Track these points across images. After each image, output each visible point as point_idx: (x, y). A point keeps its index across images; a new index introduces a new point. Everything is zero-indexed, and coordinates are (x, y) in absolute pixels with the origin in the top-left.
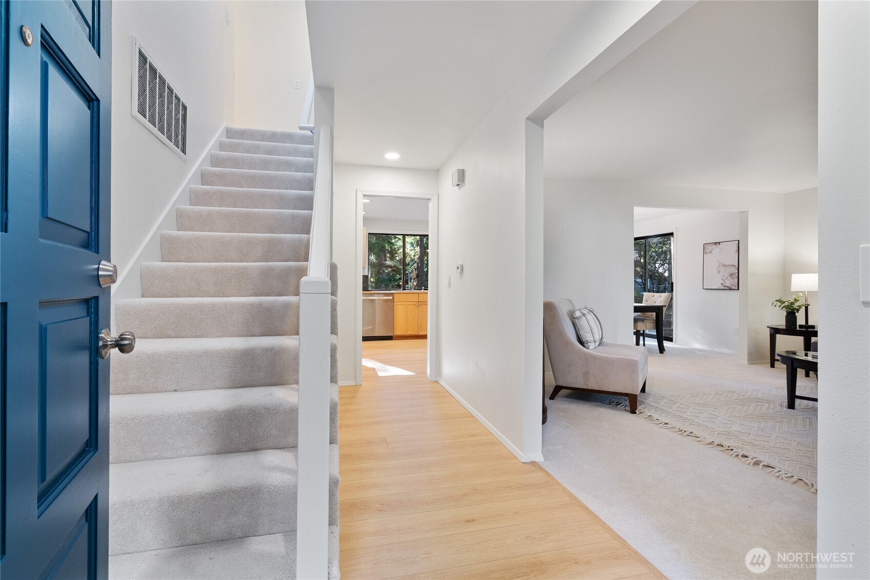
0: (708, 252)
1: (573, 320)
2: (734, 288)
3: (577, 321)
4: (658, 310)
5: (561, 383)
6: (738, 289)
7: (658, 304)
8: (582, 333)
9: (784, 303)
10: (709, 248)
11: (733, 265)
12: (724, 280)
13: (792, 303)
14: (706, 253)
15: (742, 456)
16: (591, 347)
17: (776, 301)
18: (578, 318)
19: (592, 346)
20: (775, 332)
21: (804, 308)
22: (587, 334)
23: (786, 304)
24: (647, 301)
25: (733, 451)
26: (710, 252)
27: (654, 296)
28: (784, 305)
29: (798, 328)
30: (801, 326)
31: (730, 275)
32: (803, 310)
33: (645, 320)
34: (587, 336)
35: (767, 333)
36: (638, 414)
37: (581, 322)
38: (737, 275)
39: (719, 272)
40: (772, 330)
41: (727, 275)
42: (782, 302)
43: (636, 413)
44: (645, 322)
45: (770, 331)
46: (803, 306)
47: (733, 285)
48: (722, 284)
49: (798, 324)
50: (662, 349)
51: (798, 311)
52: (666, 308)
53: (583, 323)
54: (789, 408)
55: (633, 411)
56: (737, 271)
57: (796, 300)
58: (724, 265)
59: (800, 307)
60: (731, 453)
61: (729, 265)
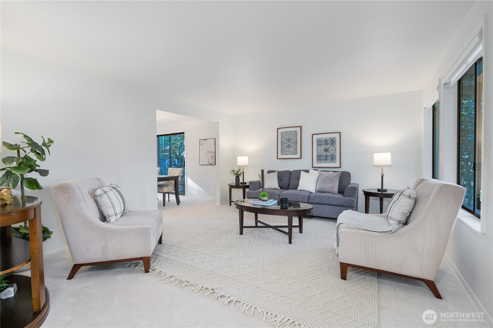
0: (201, 144)
1: (95, 197)
2: (213, 164)
3: (98, 198)
4: (175, 179)
5: (79, 262)
6: (215, 165)
7: (176, 175)
8: (104, 209)
9: (235, 172)
10: (202, 142)
11: (213, 152)
12: (209, 160)
13: (238, 172)
14: (201, 145)
15: (221, 296)
16: (112, 221)
17: (232, 171)
18: (100, 196)
19: (113, 219)
20: (231, 187)
21: (242, 174)
22: (108, 210)
23: (236, 172)
24: (170, 173)
25: (215, 294)
26: (203, 144)
27: (174, 170)
28: (235, 173)
29: (240, 185)
30: (241, 183)
31: (212, 157)
32: (242, 175)
33: (168, 185)
34: (108, 211)
35: (228, 187)
36: (151, 272)
37: (102, 199)
38: (215, 157)
39: (206, 155)
40: (230, 186)
41: (210, 157)
42: (233, 171)
43: (149, 272)
44: (168, 186)
45: (229, 187)
46: (242, 173)
47: (213, 163)
48: (208, 162)
49: (240, 182)
50: (178, 202)
51: (240, 175)
52: (181, 177)
53: (104, 201)
54: (240, 234)
55: (147, 271)
56: (215, 155)
57: (239, 170)
58: (209, 152)
59: (241, 173)
60: (214, 297)
61: (211, 152)
